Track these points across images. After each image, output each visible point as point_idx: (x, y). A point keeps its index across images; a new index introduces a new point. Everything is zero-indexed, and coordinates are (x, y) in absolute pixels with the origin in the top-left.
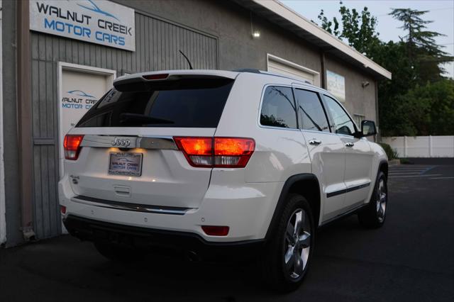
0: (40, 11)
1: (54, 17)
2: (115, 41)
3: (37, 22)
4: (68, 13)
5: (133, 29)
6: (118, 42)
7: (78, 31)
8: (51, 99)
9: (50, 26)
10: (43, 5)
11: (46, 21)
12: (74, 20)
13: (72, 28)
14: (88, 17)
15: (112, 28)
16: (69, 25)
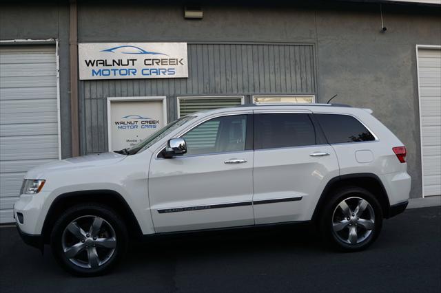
0: (88, 65)
1: (101, 67)
2: (163, 73)
3: (86, 73)
4: (114, 61)
5: (186, 60)
6: (167, 73)
7: (123, 72)
8: (102, 124)
9: (97, 74)
10: (90, 61)
11: (93, 71)
12: (119, 65)
13: (117, 72)
14: (133, 60)
15: (160, 63)
16: (115, 70)
